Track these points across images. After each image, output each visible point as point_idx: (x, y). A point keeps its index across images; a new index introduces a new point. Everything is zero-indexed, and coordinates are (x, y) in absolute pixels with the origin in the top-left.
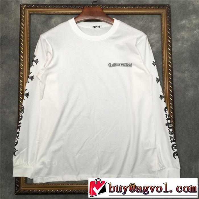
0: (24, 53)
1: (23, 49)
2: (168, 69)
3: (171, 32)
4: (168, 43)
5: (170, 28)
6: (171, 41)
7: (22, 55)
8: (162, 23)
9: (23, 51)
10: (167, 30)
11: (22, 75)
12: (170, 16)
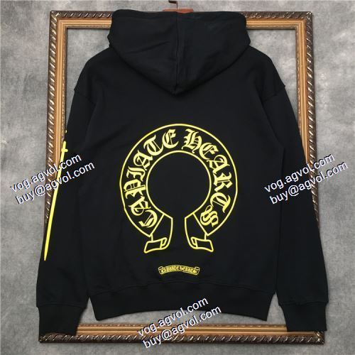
0: (55, 97)
1: (53, 89)
2: (308, 125)
3: (312, 60)
4: (308, 79)
5: (312, 53)
6: (313, 75)
7: (52, 100)
8: (297, 45)
9: (55, 92)
10: (307, 56)
11: (52, 135)
12: (311, 32)
